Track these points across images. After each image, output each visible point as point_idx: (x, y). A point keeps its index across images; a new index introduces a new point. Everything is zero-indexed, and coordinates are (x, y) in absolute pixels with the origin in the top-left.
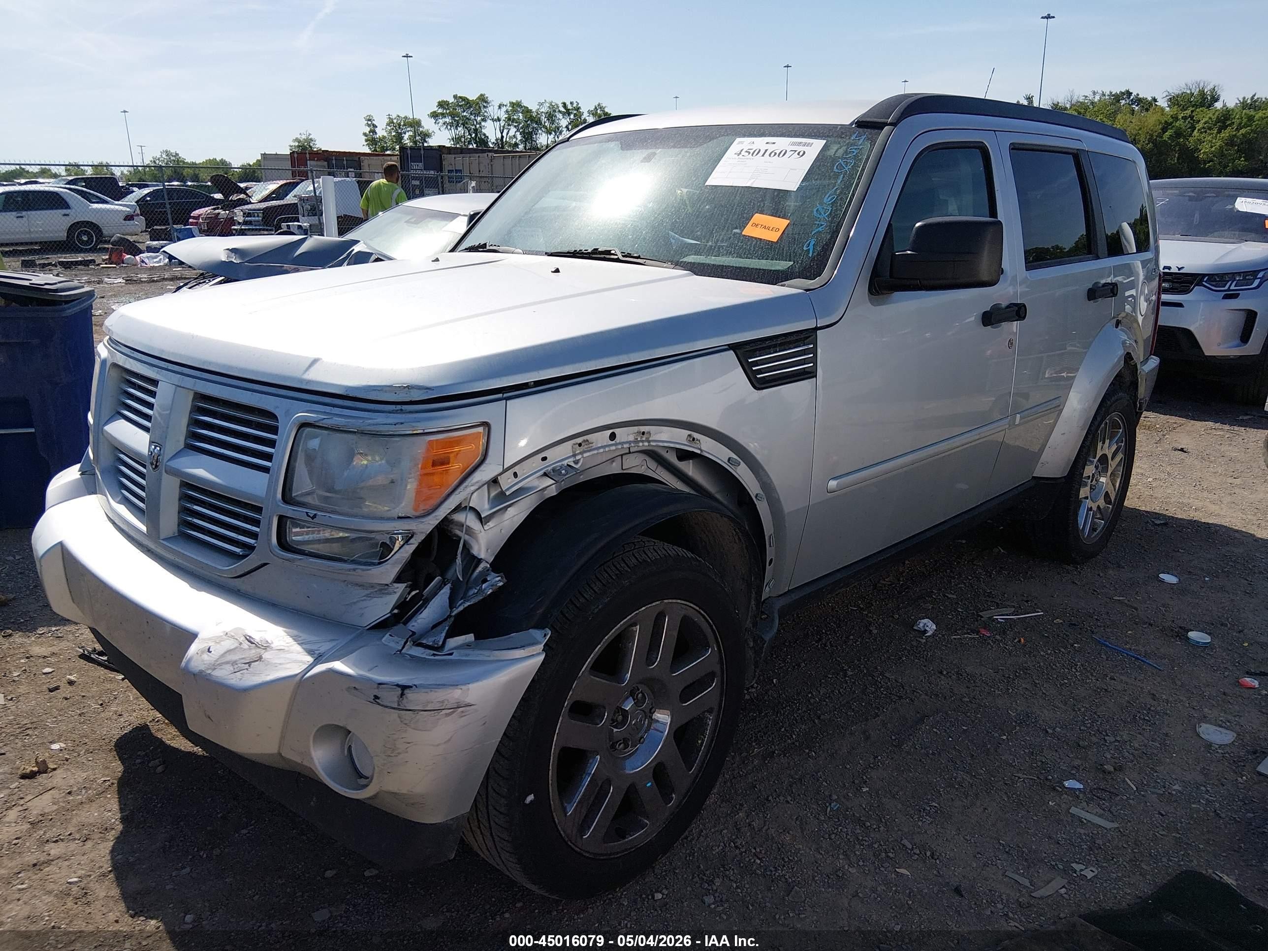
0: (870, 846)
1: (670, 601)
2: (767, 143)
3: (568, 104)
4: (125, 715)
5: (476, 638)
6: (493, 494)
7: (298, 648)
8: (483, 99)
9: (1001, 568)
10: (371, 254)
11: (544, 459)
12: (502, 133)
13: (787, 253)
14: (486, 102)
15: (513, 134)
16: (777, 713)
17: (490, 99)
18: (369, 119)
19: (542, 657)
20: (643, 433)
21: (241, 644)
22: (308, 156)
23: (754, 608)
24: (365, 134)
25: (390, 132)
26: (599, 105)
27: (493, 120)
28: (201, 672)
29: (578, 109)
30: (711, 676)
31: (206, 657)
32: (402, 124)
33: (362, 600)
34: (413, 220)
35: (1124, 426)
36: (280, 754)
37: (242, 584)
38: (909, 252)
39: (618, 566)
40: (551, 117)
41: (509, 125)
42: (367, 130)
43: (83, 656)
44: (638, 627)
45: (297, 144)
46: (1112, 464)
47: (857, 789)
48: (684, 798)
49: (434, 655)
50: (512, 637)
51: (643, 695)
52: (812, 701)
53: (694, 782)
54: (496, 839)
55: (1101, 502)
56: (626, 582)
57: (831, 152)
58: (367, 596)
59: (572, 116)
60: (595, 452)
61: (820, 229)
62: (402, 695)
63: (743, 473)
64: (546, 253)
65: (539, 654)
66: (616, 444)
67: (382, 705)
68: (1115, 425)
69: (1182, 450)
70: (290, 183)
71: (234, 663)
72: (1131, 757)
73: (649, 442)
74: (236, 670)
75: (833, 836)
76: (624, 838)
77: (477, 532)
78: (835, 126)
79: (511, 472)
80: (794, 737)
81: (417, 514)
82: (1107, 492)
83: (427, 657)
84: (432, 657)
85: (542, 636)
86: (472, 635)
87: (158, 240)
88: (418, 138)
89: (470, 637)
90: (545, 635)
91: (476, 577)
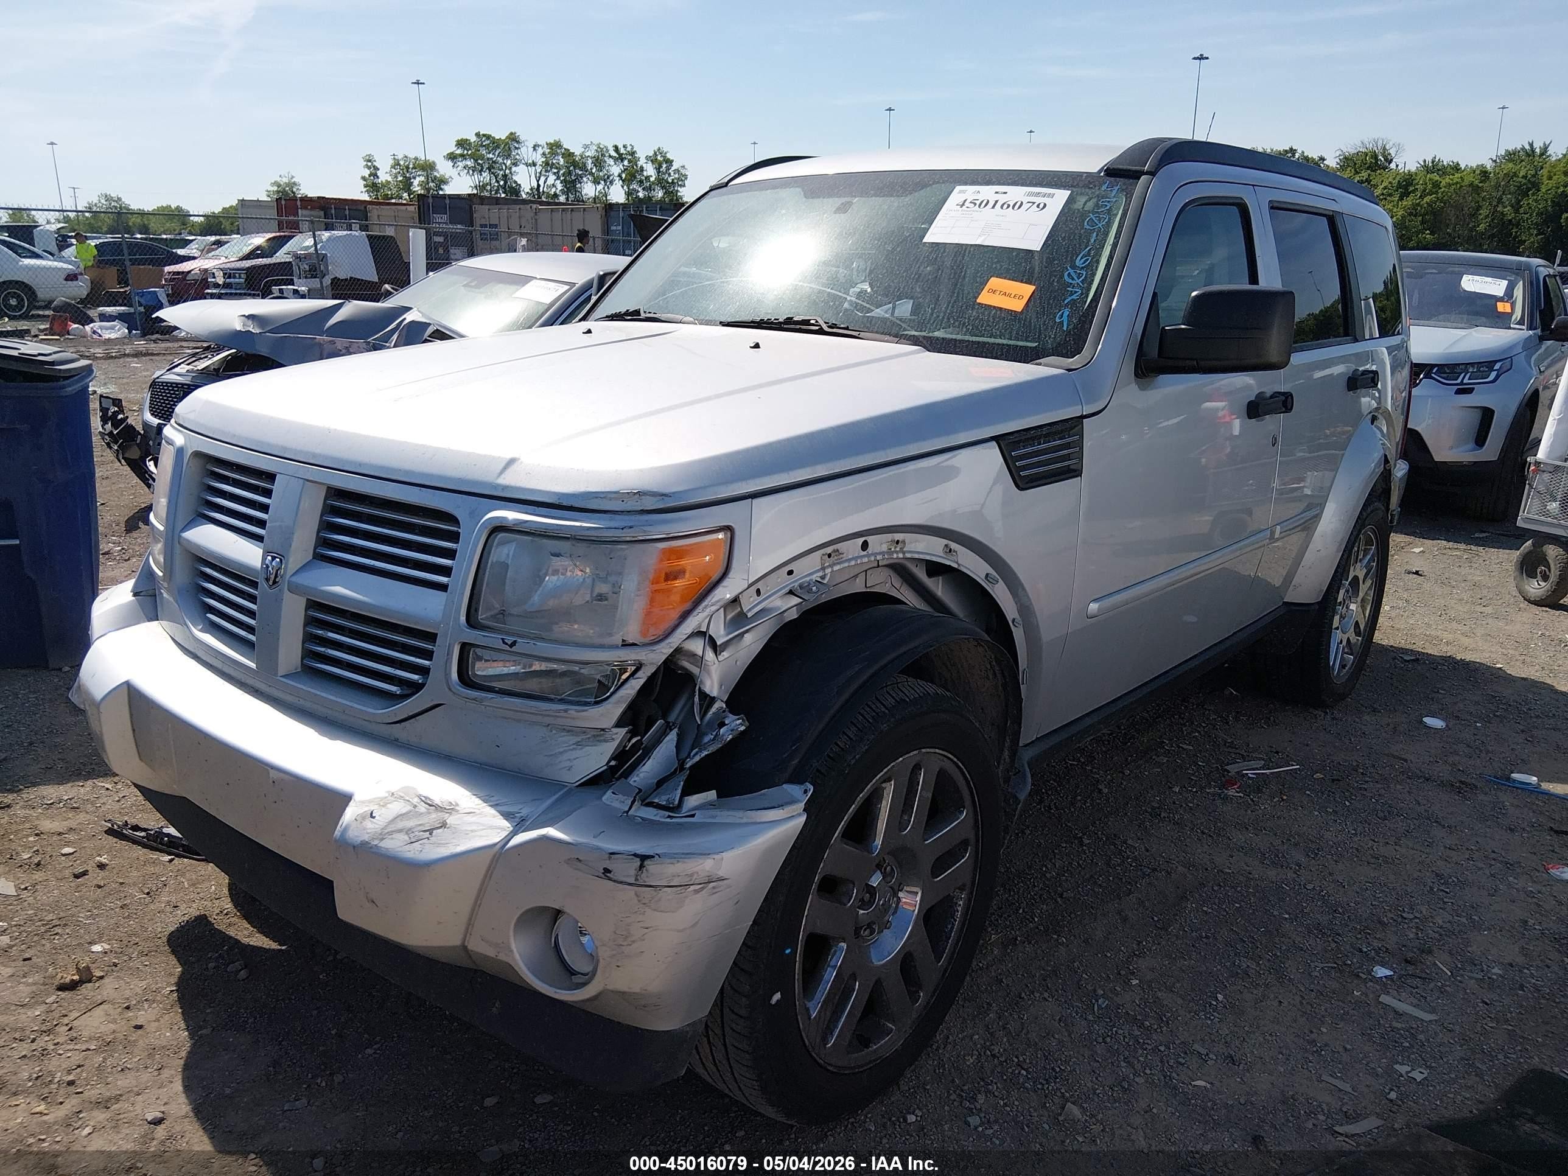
0: (1156, 1050)
1: (928, 750)
2: (997, 193)
3: (620, 146)
4: (183, 907)
5: (719, 796)
6: (729, 617)
7: (493, 811)
8: (513, 138)
9: (1238, 712)
10: (427, 325)
11: (790, 573)
12: (538, 181)
13: (1035, 326)
14: (518, 142)
15: (553, 183)
16: (1010, 890)
17: (522, 138)
18: (369, 160)
19: (804, 818)
20: (898, 542)
21: (415, 806)
22: (299, 203)
23: (1008, 760)
24: (364, 178)
25: (396, 177)
26: (659, 149)
27: (527, 165)
28: (364, 844)
29: (633, 153)
30: (965, 843)
31: (369, 824)
32: (411, 166)
33: (571, 750)
34: (473, 284)
35: (1377, 542)
36: (464, 948)
37: (403, 732)
38: (1183, 327)
39: (873, 706)
40: (599, 162)
41: (546, 171)
42: (366, 173)
43: (110, 832)
44: (893, 782)
45: (275, 188)
46: (1364, 588)
47: (1124, 982)
48: (932, 997)
49: (669, 817)
50: (764, 794)
51: (892, 868)
52: (1048, 875)
53: (944, 975)
54: (730, 1048)
55: (1351, 634)
56: (884, 727)
57: (1079, 205)
58: (577, 744)
59: (626, 163)
60: (846, 565)
61: (1074, 297)
62: (642, 866)
63: (1000, 593)
64: (721, 323)
65: (799, 815)
66: (868, 556)
67: (614, 881)
68: (1369, 542)
69: (1417, 573)
70: (280, 236)
71: (408, 831)
72: (1437, 935)
73: (904, 553)
74: (414, 840)
75: (1108, 1040)
76: (867, 1047)
77: (710, 664)
78: (1080, 174)
79: (754, 589)
80: (1036, 919)
81: (647, 640)
82: (1357, 622)
83: (663, 820)
84: (668, 820)
85: (800, 794)
86: (714, 792)
87: (114, 305)
88: (432, 185)
89: (712, 795)
90: (806, 792)
91: (710, 718)
